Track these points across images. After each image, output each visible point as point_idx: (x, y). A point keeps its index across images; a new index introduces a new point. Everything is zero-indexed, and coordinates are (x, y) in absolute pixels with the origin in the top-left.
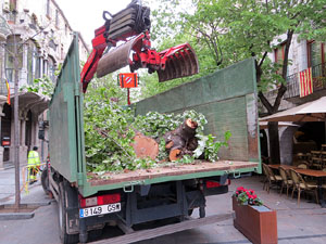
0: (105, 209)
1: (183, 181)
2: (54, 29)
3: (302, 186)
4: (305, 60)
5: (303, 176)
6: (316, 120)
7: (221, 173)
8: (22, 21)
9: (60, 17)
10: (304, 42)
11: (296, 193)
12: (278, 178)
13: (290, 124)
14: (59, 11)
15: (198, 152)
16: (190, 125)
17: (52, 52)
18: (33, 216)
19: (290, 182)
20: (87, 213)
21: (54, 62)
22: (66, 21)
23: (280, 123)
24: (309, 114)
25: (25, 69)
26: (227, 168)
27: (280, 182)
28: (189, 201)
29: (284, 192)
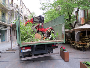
0: (27, 50)
1: (47, 44)
2: (22, 8)
3: (79, 47)
4: (83, 15)
5: (80, 44)
6: (83, 30)
7: (54, 43)
8: (14, 6)
9: (23, 5)
10: (83, 10)
11: (77, 48)
12: (74, 45)
13: (79, 31)
14: (23, 3)
15: (50, 38)
16: (49, 31)
17: (21, 14)
18: (15, 52)
19: (76, 46)
20: (23, 51)
21: (22, 16)
22: (25, 6)
23: (75, 31)
24: (82, 29)
25: (15, 18)
26: (56, 42)
27: (74, 46)
28: (48, 50)
29: (75, 48)
